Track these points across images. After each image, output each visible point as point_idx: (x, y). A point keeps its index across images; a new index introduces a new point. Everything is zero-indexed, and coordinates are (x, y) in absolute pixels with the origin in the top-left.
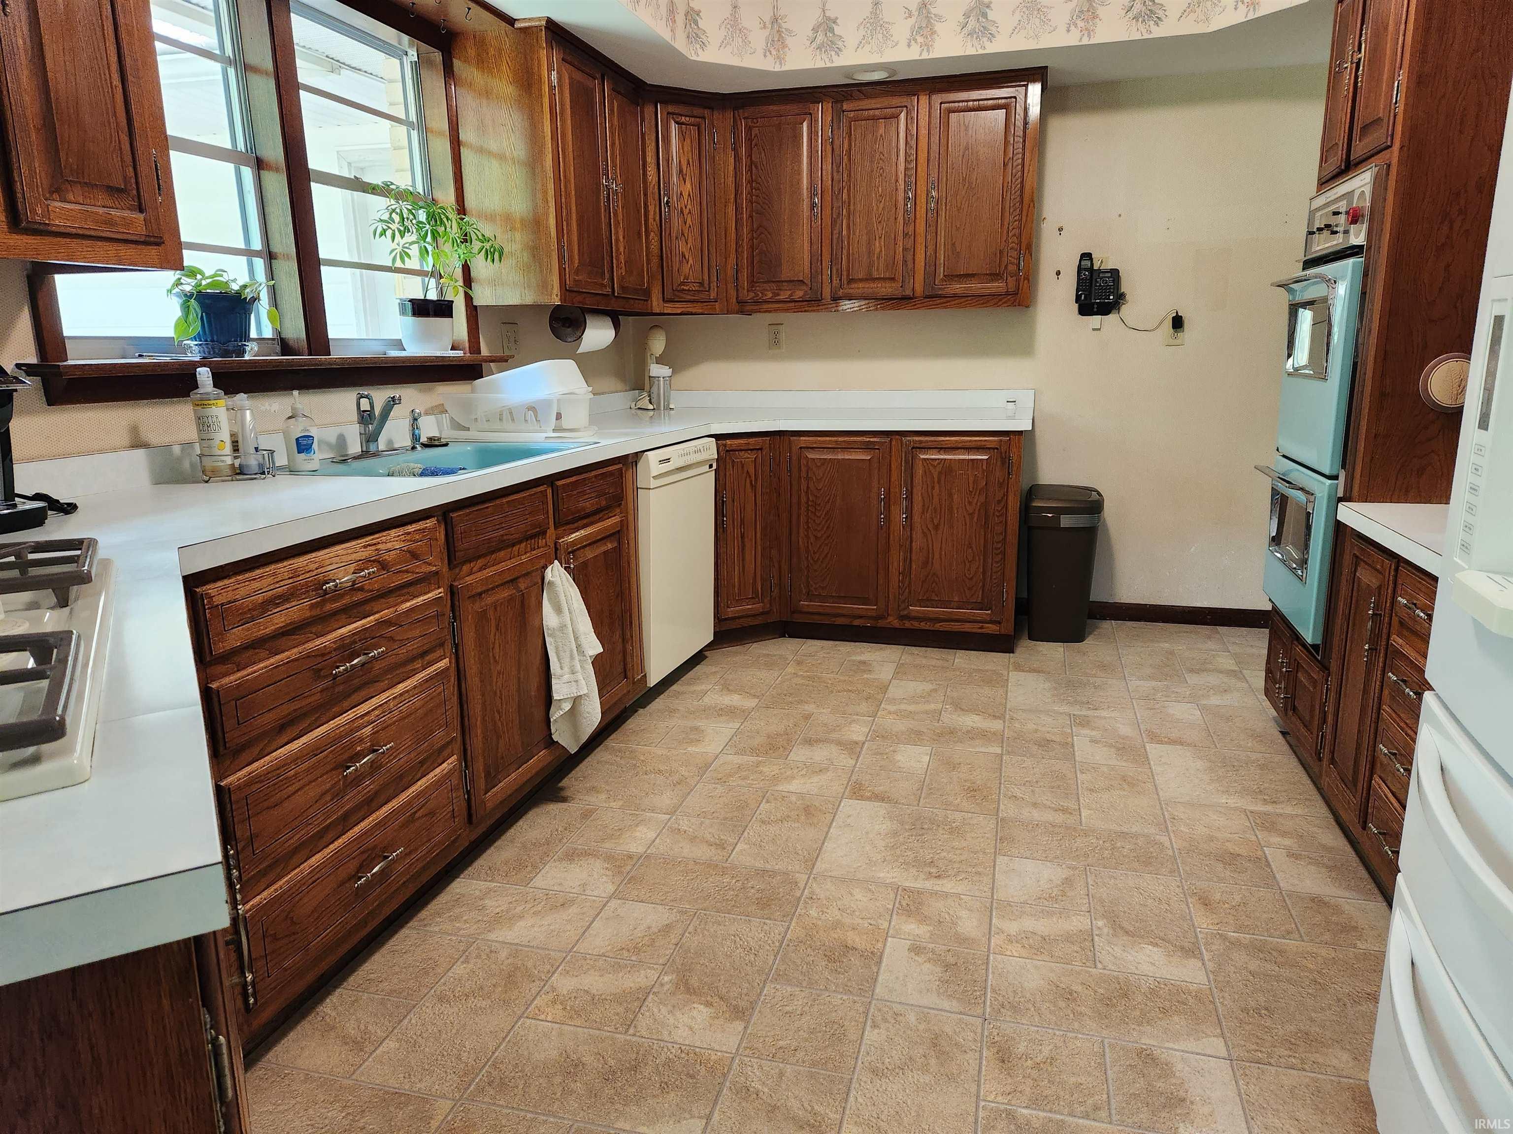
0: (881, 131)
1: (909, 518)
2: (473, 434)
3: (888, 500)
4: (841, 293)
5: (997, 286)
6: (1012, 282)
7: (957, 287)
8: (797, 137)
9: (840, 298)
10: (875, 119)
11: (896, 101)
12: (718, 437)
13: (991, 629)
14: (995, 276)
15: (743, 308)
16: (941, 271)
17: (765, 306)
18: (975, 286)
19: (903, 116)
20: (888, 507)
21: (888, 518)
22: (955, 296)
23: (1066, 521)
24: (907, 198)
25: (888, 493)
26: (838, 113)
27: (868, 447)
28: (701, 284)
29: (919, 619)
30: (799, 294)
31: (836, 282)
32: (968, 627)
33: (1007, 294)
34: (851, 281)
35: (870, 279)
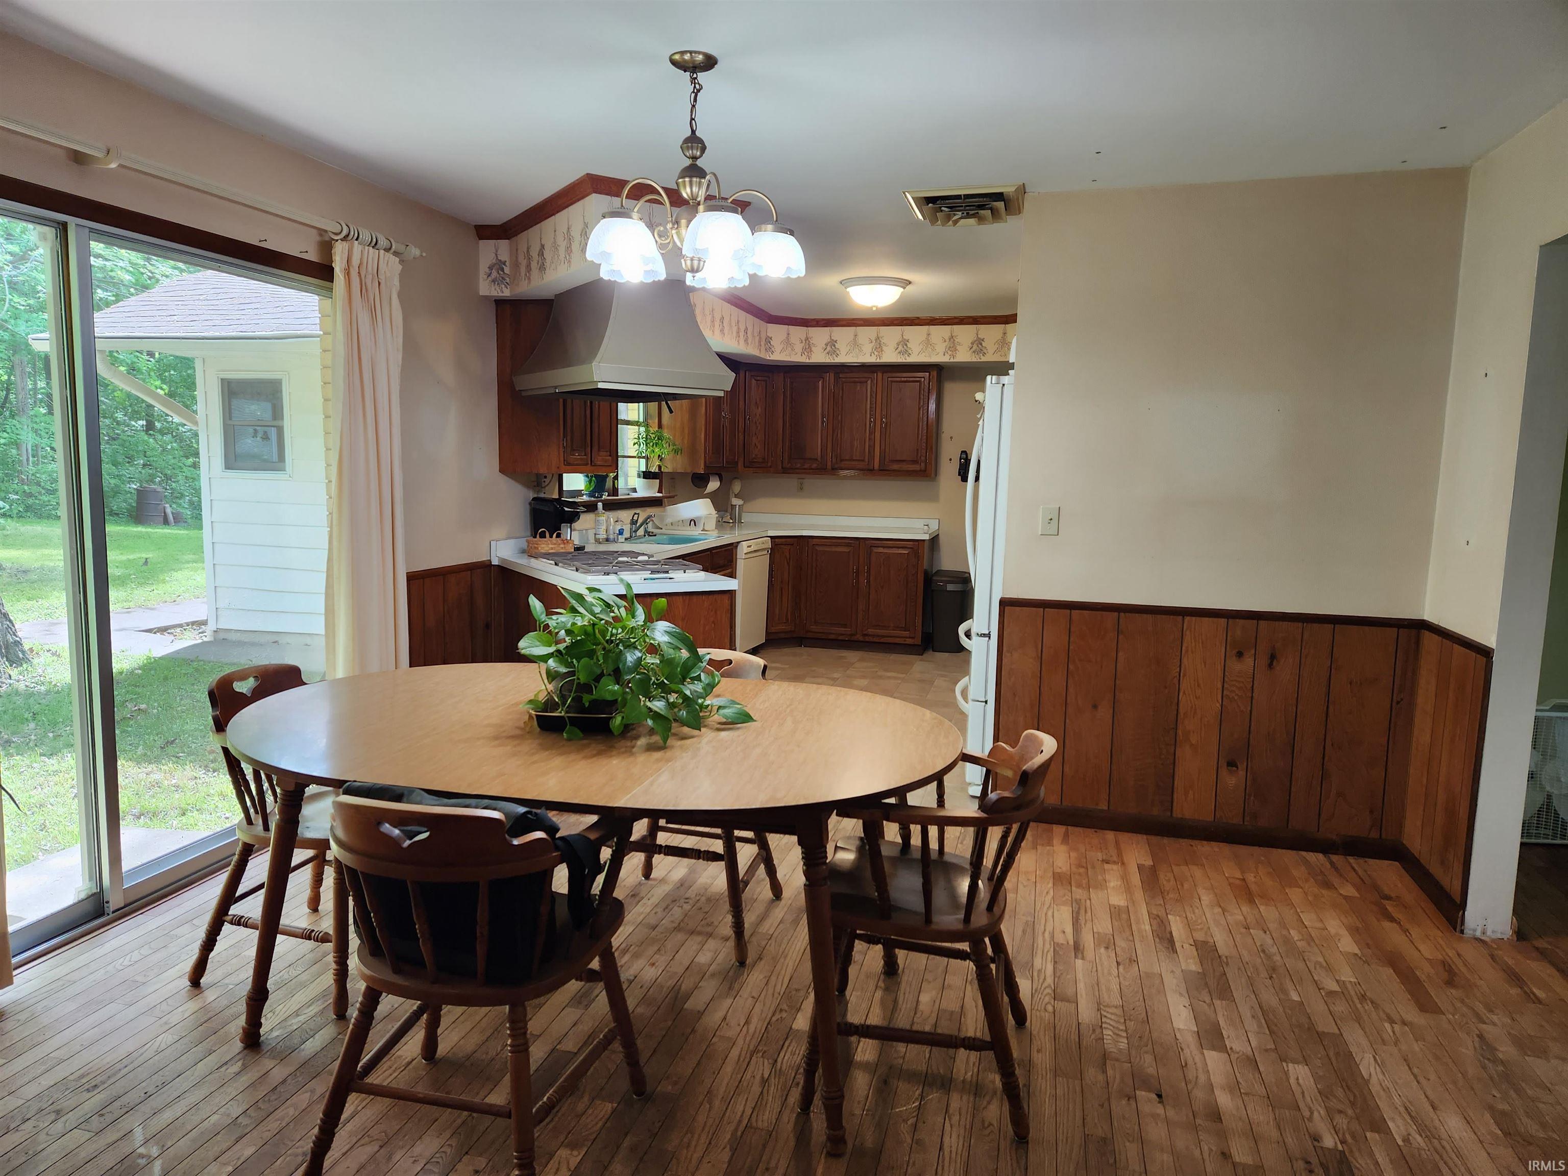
0: (858, 388)
1: (868, 582)
2: (663, 531)
3: (857, 572)
4: (836, 466)
5: (916, 467)
6: (923, 465)
7: (895, 467)
8: (816, 388)
9: (836, 469)
10: (855, 382)
11: (866, 375)
12: (771, 537)
13: (909, 641)
14: (914, 462)
15: (786, 471)
16: (887, 460)
17: (797, 471)
18: (905, 467)
19: (869, 382)
20: (857, 576)
21: (858, 582)
22: (894, 470)
23: (950, 587)
24: (870, 421)
25: (858, 570)
26: (837, 379)
27: (848, 545)
28: (764, 459)
29: (873, 636)
30: (814, 466)
31: (834, 460)
32: (898, 641)
33: (920, 471)
34: (842, 460)
35: (852, 460)
